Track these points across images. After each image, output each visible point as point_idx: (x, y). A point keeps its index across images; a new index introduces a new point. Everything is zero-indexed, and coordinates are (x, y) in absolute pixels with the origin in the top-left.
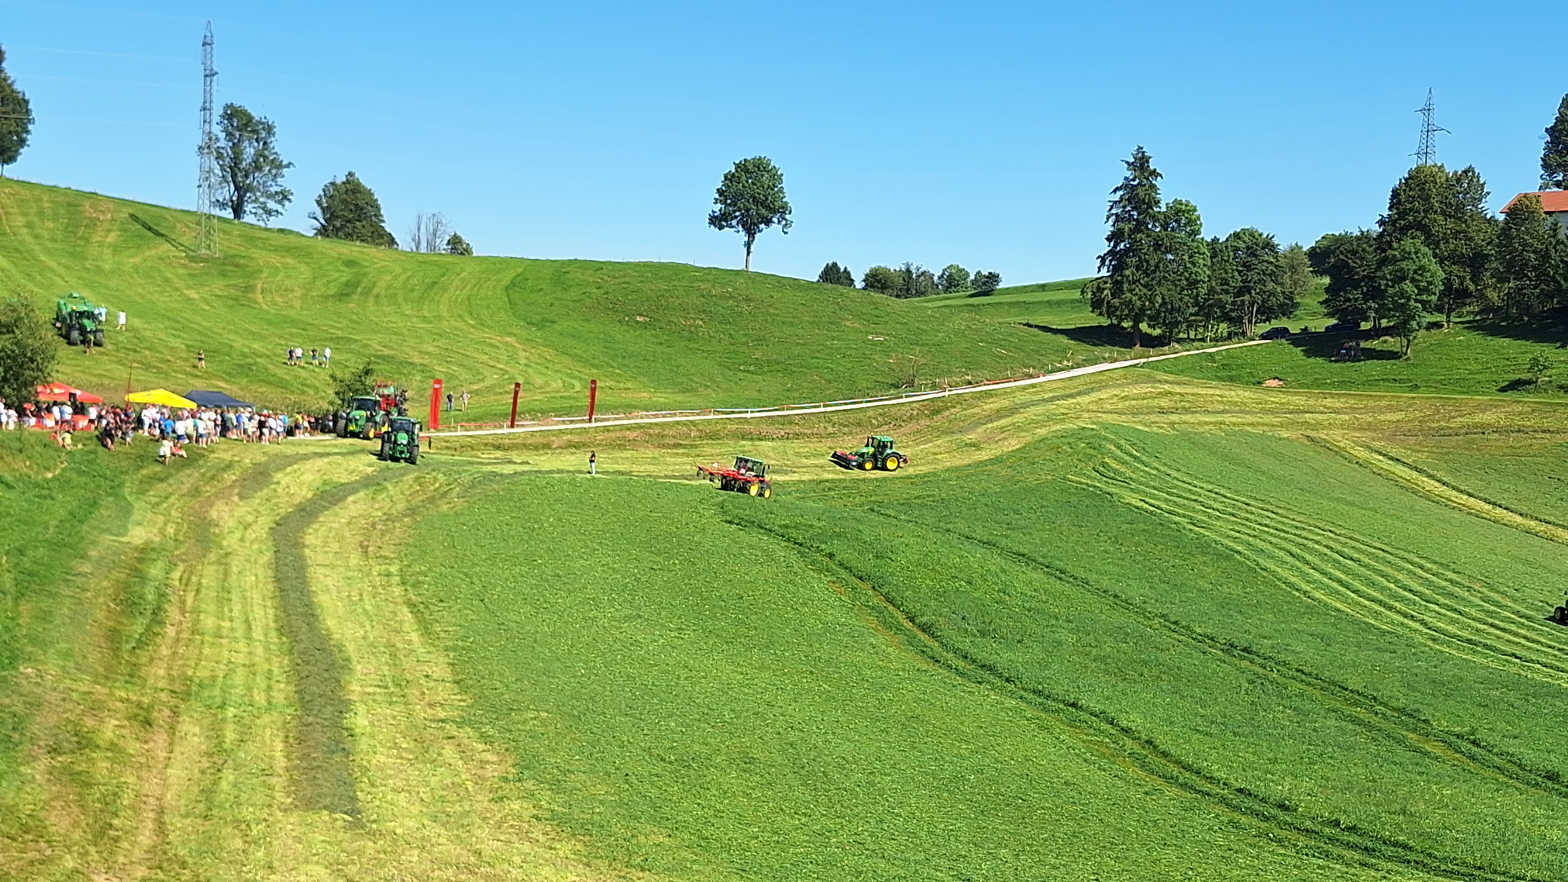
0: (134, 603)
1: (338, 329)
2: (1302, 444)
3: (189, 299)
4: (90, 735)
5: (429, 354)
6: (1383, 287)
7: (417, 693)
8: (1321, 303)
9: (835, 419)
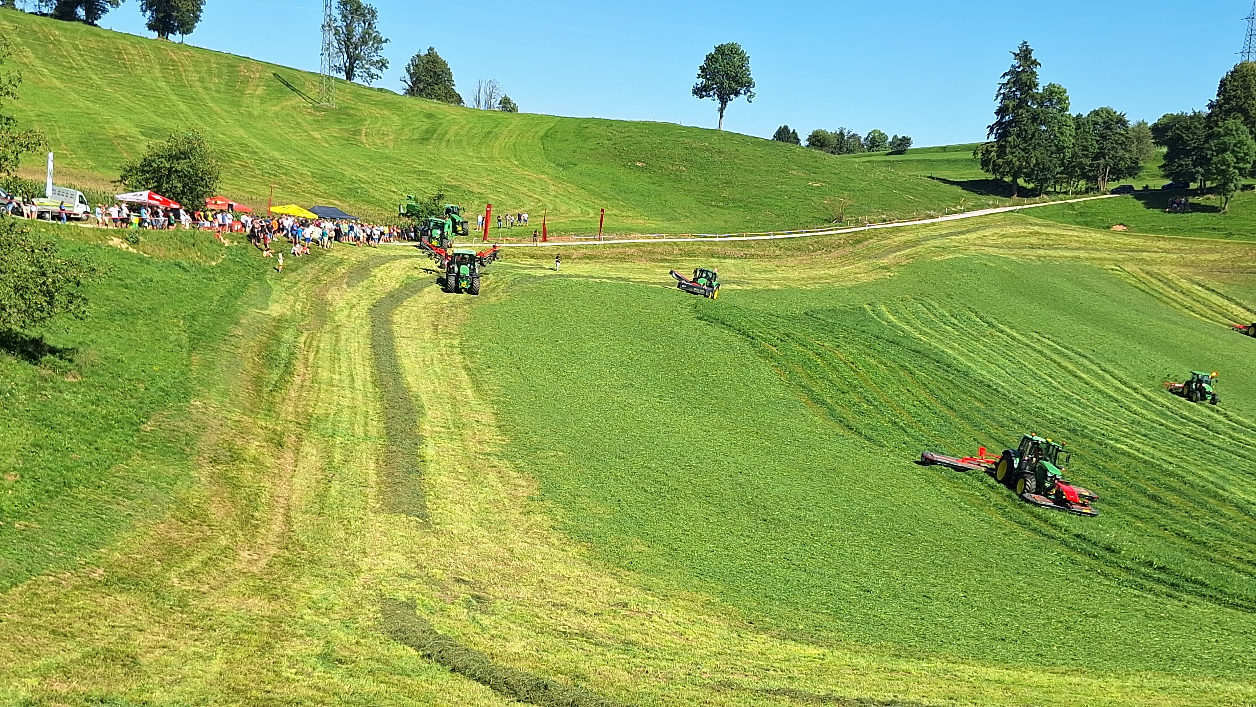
0: (272, 358)
1: (420, 165)
3: (314, 139)
4: (239, 451)
5: (485, 185)
6: (1209, 156)
7: (471, 434)
8: (1160, 167)
9: (782, 245)
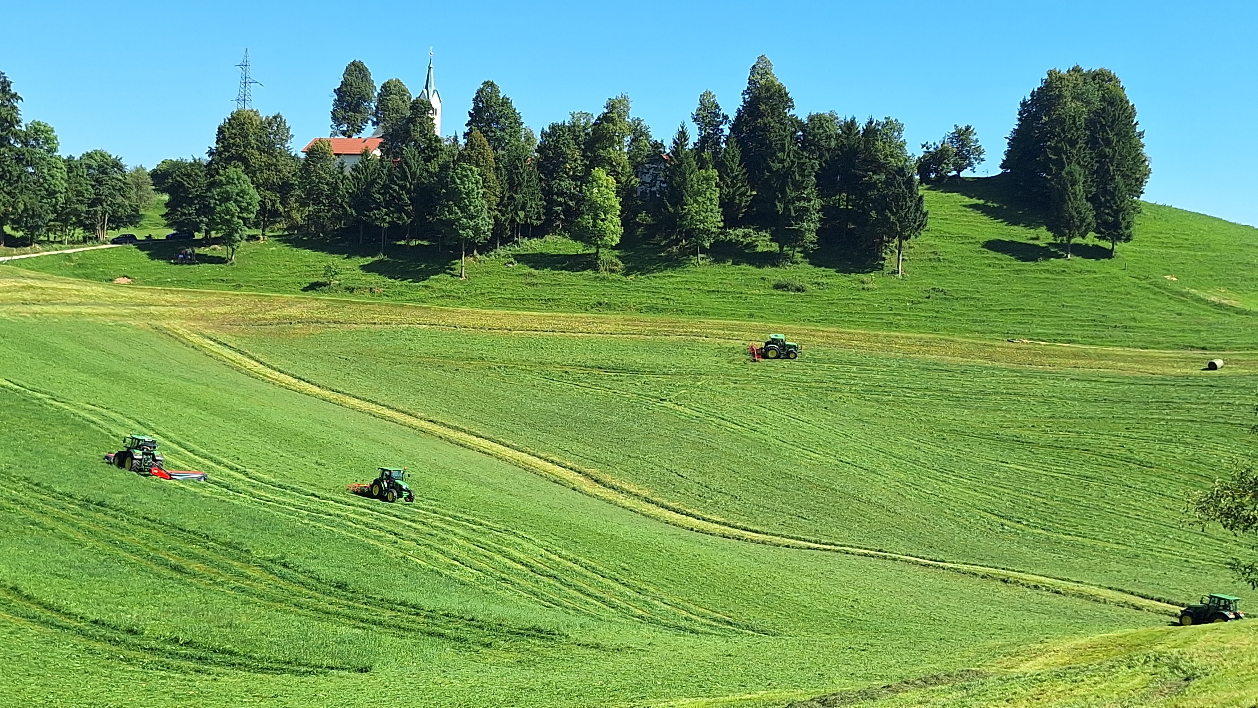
2: (148, 331)
6: (212, 205)
8: (162, 216)
